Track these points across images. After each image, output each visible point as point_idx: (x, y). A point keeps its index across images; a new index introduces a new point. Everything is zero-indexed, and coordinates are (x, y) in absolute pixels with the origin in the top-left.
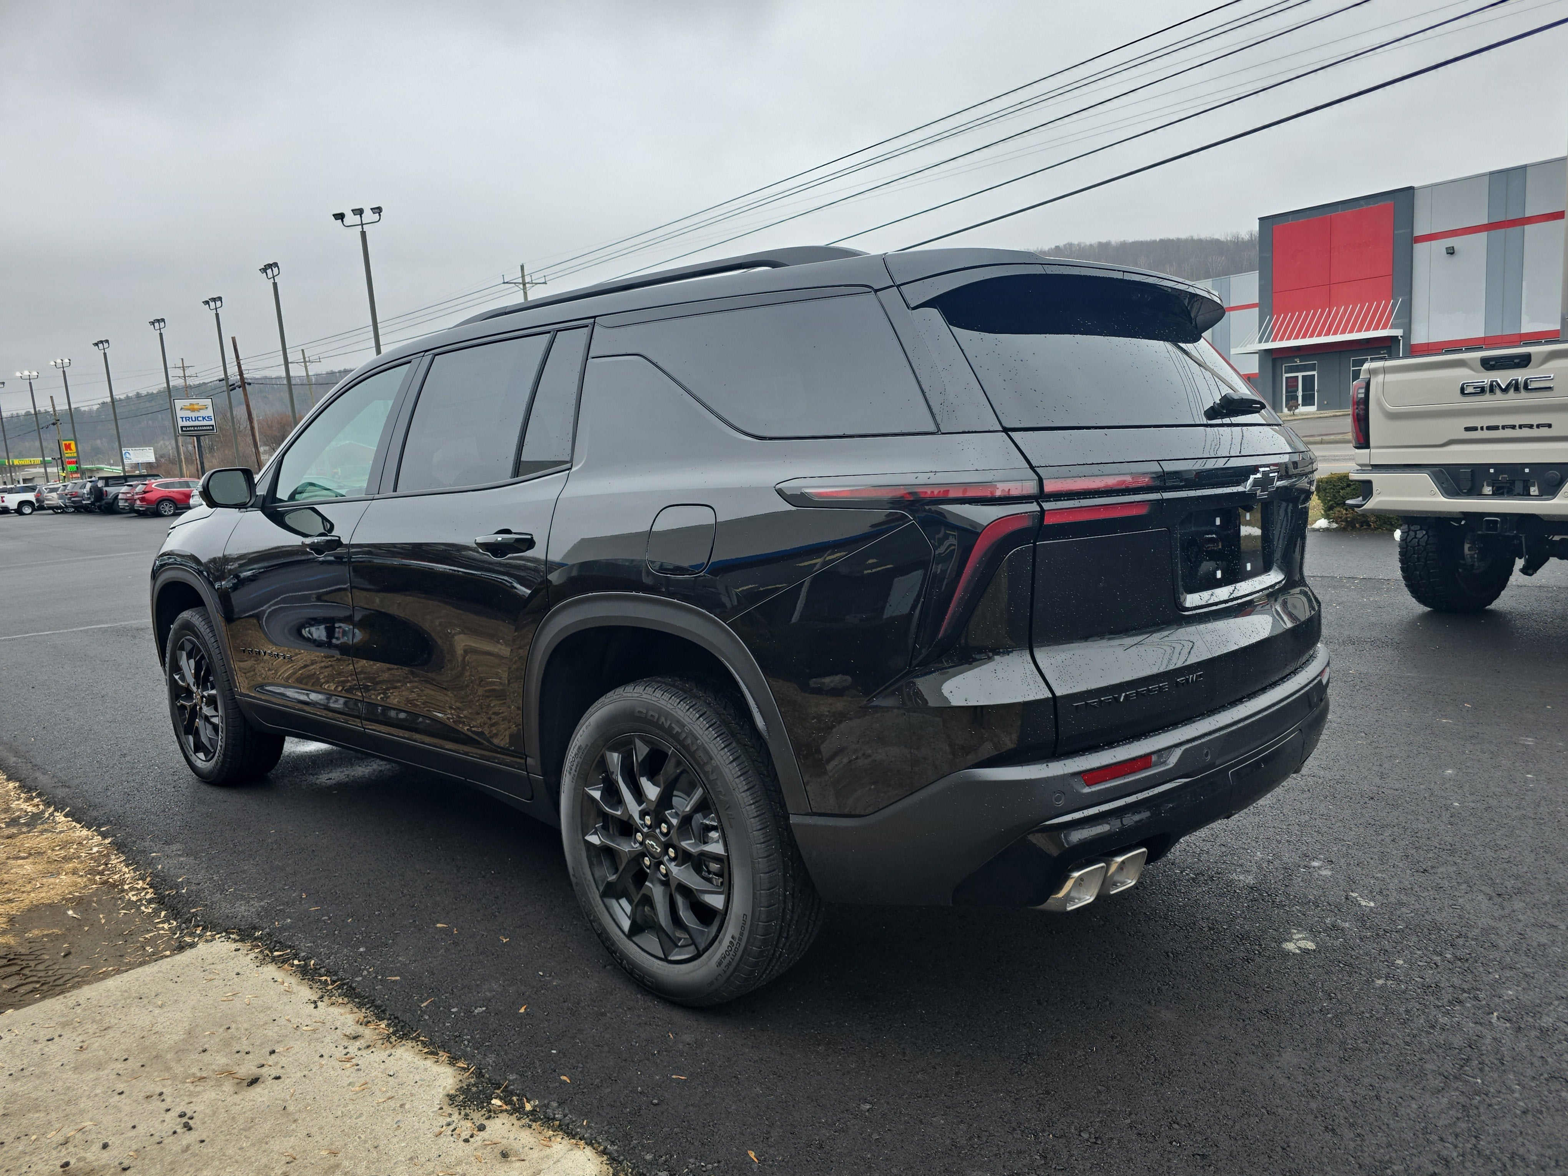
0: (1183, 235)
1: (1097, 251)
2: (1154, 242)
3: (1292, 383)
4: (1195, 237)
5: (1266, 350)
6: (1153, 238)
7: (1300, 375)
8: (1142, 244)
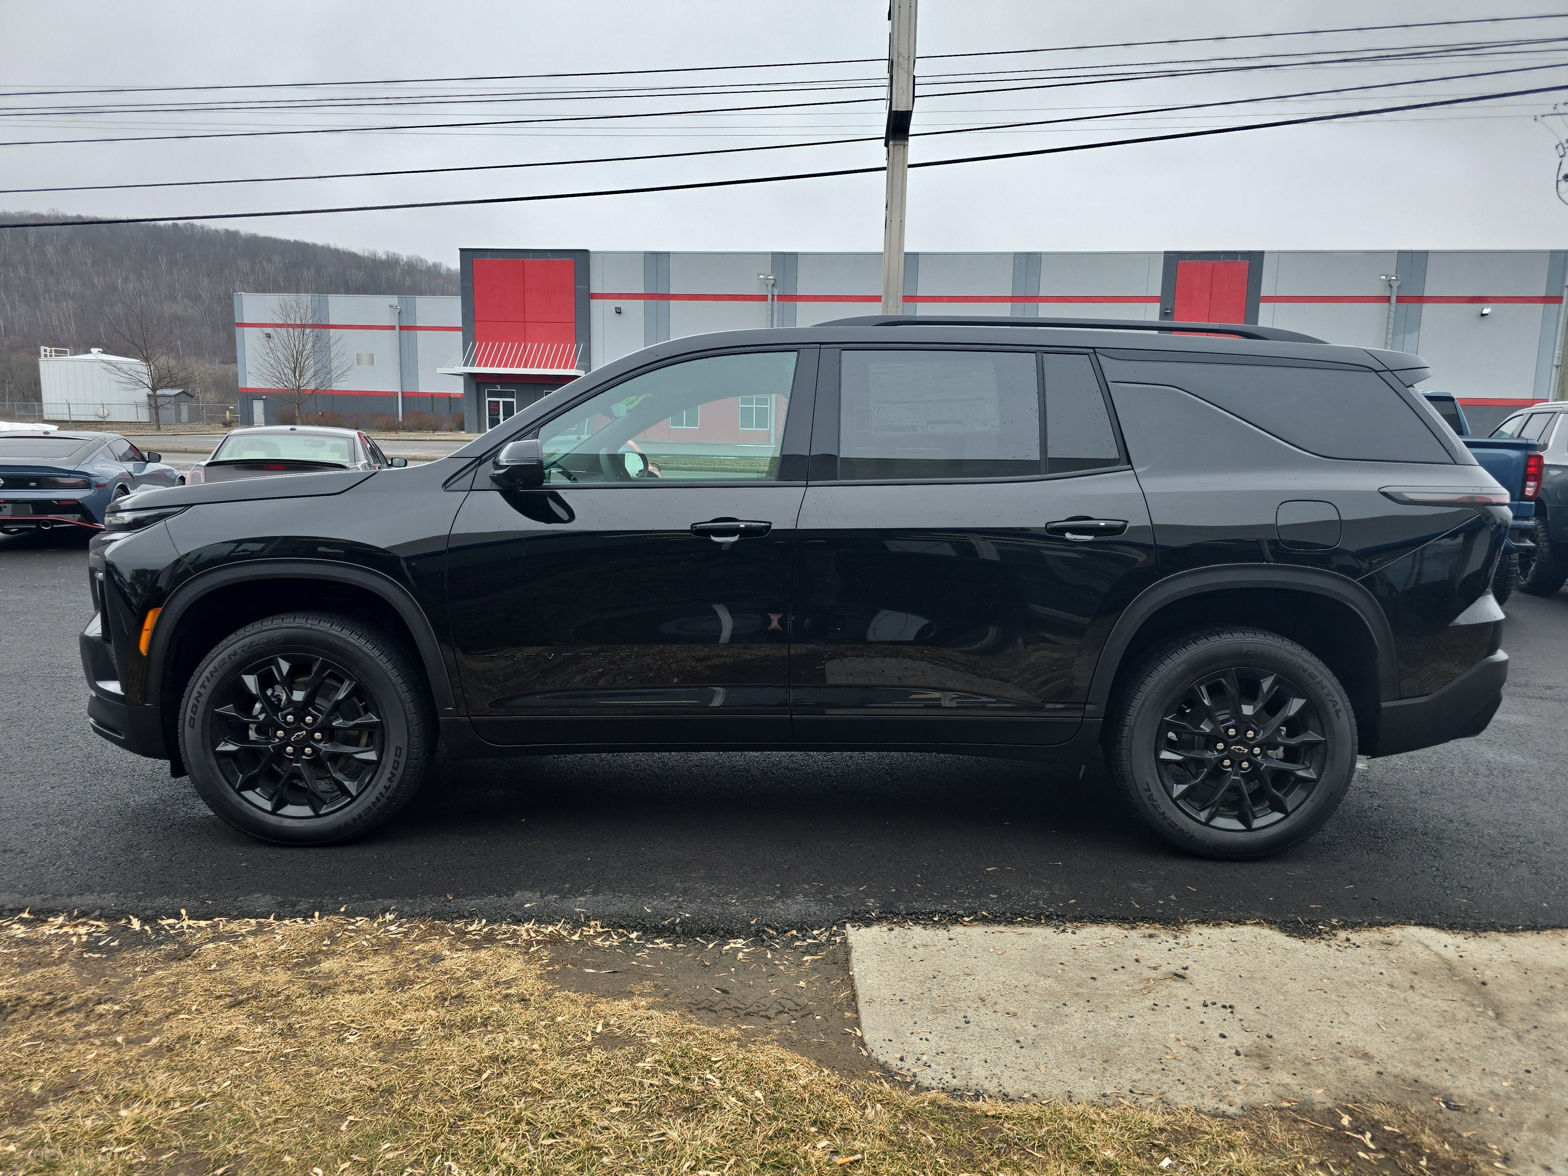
0: (320, 242)
1: (224, 237)
2: (288, 242)
3: (494, 406)
4: (332, 246)
5: (470, 374)
6: (288, 238)
7: (501, 400)
8: (275, 241)
